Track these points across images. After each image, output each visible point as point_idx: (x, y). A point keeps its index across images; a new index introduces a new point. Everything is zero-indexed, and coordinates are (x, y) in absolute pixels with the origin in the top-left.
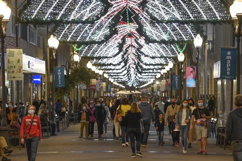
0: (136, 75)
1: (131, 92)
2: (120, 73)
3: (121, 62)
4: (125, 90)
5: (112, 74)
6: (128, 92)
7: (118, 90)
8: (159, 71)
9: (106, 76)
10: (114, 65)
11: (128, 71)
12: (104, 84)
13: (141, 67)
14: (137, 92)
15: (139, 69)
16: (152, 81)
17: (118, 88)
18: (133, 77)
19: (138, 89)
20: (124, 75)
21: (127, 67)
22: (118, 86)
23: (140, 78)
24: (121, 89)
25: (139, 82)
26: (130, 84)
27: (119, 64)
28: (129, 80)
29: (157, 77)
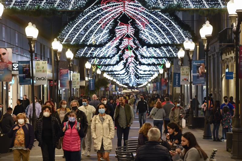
0: (135, 79)
1: (131, 90)
2: (124, 79)
3: (125, 73)
4: (127, 89)
5: (119, 79)
6: (130, 91)
7: (122, 89)
8: (150, 77)
9: (115, 80)
10: (121, 75)
11: (129, 77)
12: (114, 86)
13: (138, 75)
14: (136, 90)
15: (137, 76)
16: (146, 83)
17: (122, 88)
18: (133, 80)
19: (137, 88)
20: (127, 80)
21: (129, 75)
22: (123, 86)
23: (137, 81)
24: (125, 89)
25: (137, 83)
26: (131, 85)
27: (123, 74)
28: (130, 82)
29: (149, 81)
